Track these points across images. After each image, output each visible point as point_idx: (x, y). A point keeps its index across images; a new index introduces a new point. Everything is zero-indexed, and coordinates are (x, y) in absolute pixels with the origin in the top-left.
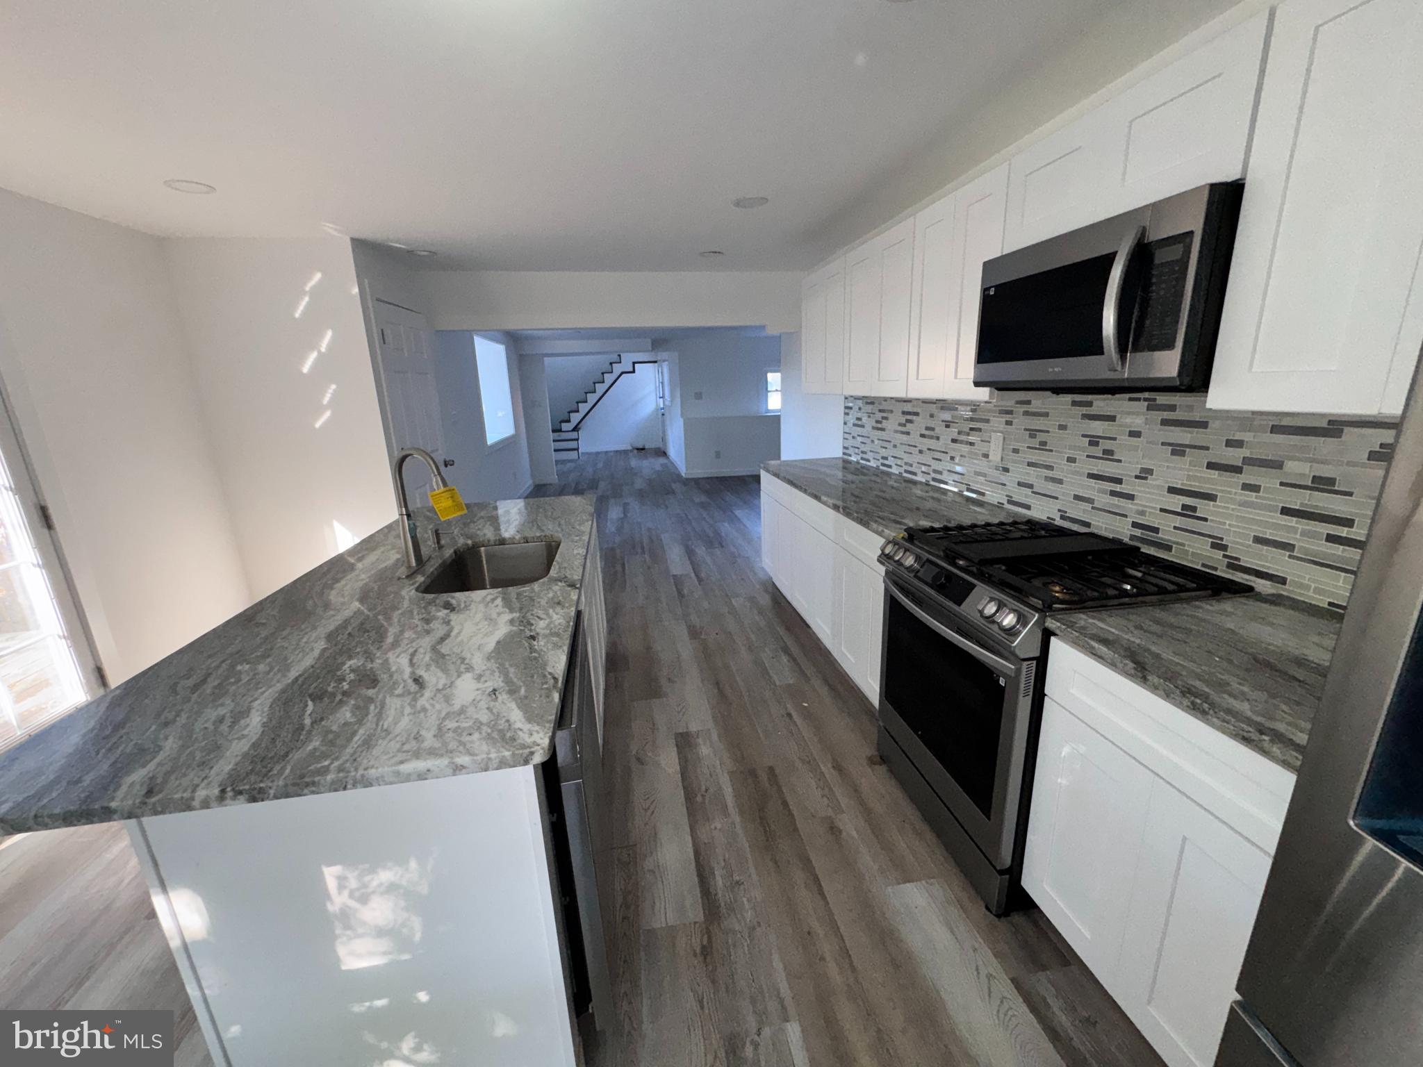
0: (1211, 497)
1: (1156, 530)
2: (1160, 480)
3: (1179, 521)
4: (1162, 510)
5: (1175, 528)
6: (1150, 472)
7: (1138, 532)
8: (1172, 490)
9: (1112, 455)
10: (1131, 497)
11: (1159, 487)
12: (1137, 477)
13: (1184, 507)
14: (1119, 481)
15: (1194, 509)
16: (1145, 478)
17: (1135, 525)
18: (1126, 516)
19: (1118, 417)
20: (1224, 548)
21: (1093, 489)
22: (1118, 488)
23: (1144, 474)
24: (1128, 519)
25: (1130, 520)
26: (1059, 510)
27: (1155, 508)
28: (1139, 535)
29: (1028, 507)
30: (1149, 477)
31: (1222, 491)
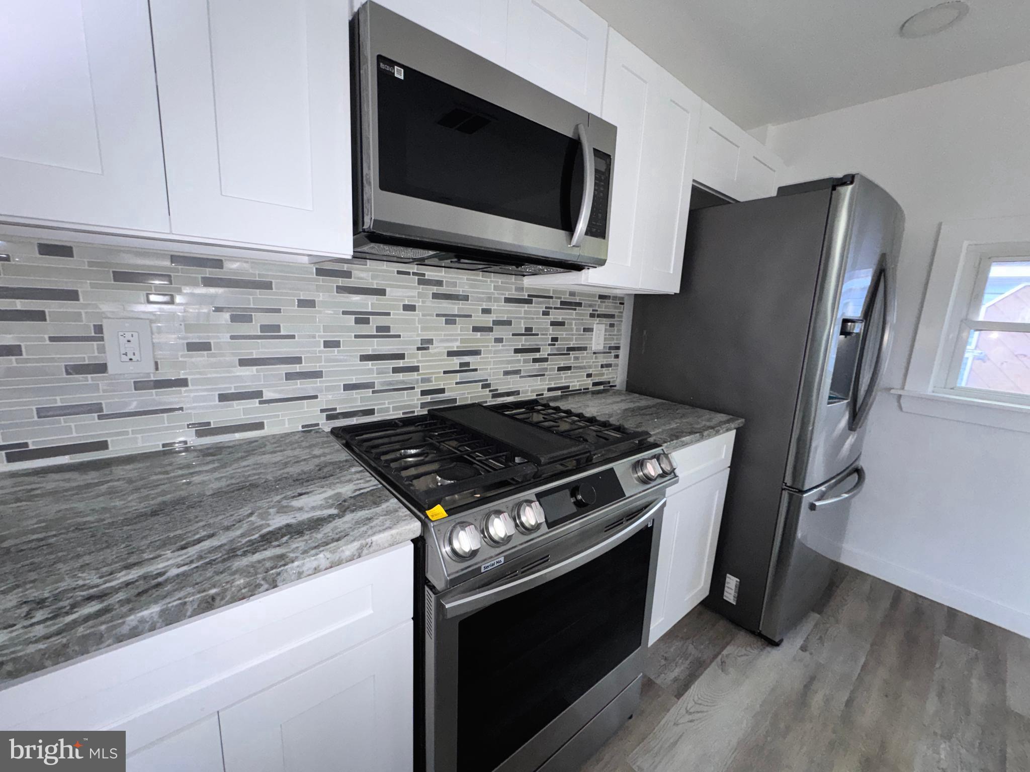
0: (476, 353)
1: (442, 391)
2: (439, 348)
3: (458, 377)
4: (445, 372)
5: (457, 383)
6: (430, 341)
7: (428, 398)
8: (451, 354)
9: (389, 331)
10: (415, 369)
11: (440, 354)
12: (419, 349)
13: (462, 365)
14: (401, 356)
15: (468, 364)
16: (427, 349)
17: (424, 393)
18: (413, 388)
19: (388, 290)
20: (488, 386)
21: (372, 372)
22: (400, 363)
23: (425, 344)
24: (416, 390)
25: (418, 390)
26: (322, 411)
27: (439, 373)
28: (429, 400)
29: (260, 426)
30: (430, 346)
31: (483, 346)
